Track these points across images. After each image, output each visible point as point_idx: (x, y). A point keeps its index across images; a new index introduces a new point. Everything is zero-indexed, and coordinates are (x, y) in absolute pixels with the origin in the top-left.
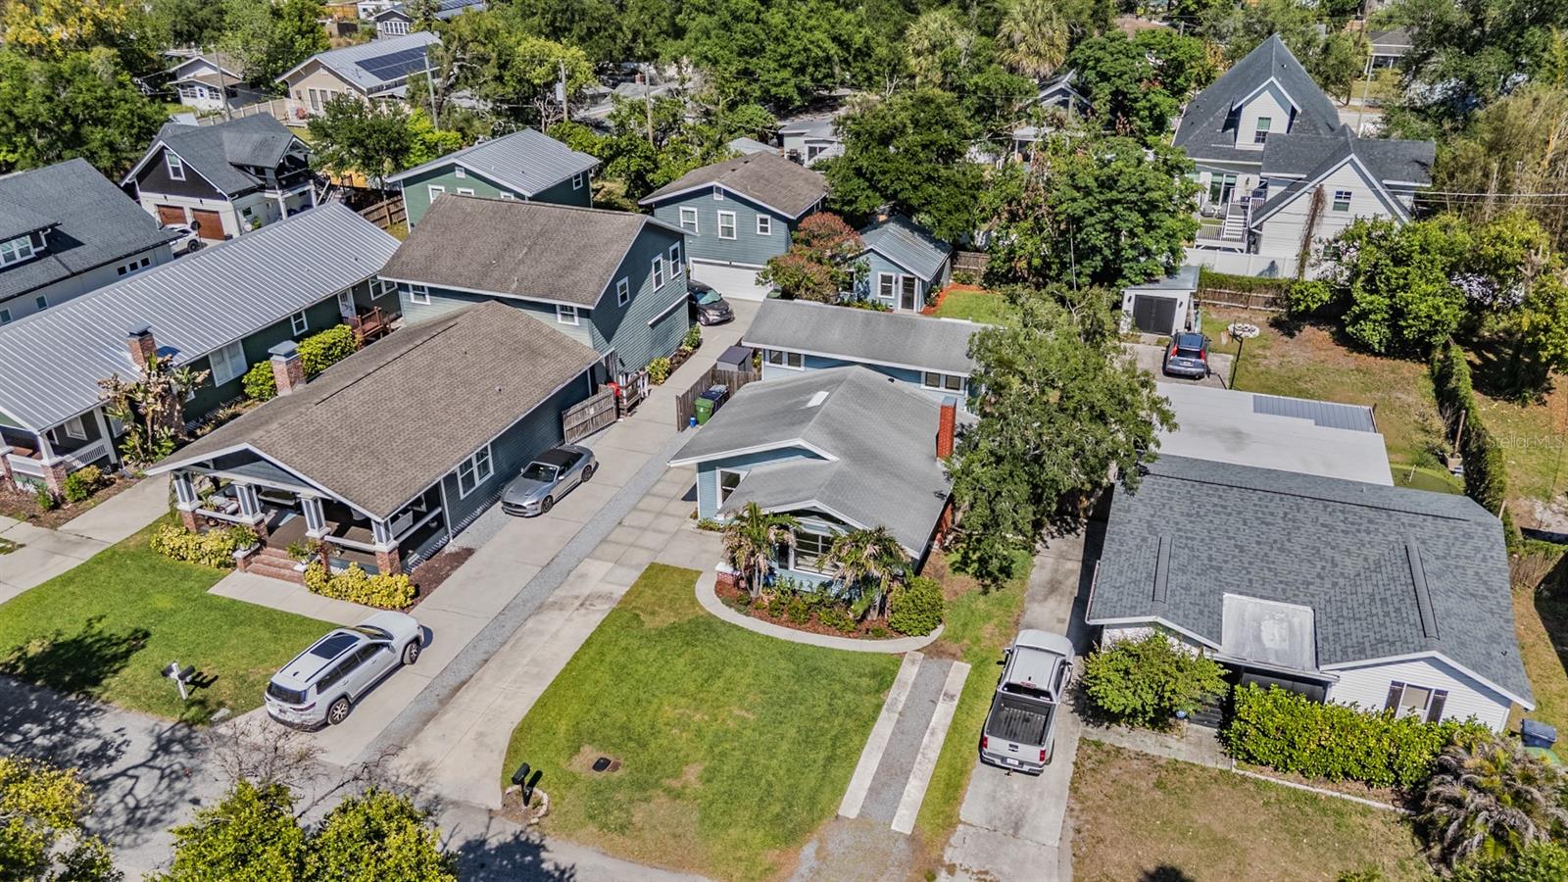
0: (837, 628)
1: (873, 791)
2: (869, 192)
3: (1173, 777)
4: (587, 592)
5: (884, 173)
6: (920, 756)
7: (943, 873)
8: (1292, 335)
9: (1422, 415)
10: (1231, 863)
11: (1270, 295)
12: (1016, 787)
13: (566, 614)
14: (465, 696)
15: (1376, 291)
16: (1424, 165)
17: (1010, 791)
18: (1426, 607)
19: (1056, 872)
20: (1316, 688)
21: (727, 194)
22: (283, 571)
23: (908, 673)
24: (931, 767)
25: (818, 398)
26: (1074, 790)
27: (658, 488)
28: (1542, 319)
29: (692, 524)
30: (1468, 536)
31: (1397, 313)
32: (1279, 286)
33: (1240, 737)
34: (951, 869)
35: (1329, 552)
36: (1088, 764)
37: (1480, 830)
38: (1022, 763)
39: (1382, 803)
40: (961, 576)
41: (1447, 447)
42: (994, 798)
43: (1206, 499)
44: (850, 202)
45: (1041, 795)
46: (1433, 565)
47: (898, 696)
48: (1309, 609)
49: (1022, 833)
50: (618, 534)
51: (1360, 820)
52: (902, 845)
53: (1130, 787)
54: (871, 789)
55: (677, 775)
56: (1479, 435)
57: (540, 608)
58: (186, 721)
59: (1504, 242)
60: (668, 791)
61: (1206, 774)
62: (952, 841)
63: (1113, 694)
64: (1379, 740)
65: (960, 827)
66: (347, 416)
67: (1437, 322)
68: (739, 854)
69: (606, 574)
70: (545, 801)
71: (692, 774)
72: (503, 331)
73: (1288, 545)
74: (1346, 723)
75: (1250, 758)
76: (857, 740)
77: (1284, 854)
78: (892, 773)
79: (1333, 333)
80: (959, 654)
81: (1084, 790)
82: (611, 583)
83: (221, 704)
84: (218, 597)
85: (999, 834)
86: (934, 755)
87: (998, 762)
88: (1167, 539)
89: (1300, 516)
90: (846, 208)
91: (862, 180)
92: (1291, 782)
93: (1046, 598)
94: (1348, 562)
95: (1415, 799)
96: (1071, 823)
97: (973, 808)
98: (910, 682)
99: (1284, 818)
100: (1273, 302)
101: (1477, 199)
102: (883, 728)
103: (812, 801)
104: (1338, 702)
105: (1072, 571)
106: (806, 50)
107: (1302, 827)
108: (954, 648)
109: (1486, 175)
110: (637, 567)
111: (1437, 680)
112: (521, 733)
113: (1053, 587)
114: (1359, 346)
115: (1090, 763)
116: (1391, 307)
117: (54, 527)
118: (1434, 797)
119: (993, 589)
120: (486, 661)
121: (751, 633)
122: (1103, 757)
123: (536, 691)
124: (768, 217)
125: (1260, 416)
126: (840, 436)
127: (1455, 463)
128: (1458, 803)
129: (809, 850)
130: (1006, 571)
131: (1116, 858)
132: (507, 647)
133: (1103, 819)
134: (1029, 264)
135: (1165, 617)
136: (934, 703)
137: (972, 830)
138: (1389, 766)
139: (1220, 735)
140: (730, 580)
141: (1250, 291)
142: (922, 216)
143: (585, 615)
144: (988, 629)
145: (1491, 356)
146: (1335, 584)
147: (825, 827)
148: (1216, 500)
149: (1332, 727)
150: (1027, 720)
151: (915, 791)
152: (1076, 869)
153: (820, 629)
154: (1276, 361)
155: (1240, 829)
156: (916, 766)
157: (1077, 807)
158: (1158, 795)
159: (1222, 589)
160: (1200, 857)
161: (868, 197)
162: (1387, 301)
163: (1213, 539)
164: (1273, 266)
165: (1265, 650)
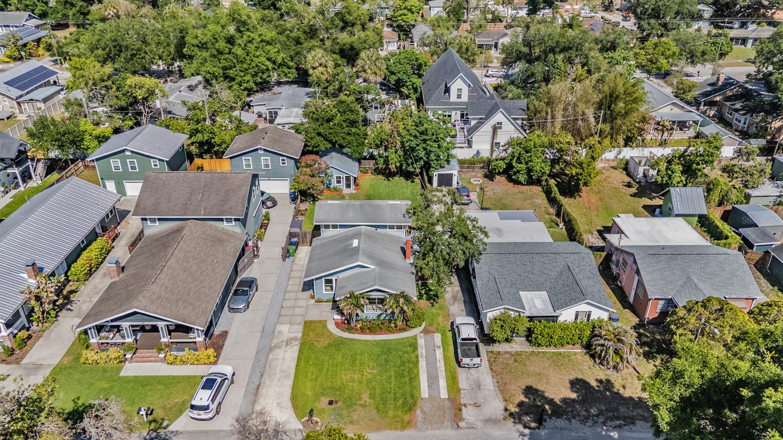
0: (389, 331)
1: (430, 387)
2: (324, 142)
3: (519, 357)
4: (285, 339)
5: (330, 134)
6: (439, 371)
7: (463, 408)
8: (493, 181)
9: (545, 208)
10: (545, 380)
11: (481, 165)
12: (473, 373)
13: (283, 349)
14: (263, 391)
15: (521, 163)
16: (523, 110)
17: (472, 375)
18: (581, 286)
19: (496, 397)
20: (554, 319)
21: (265, 150)
22: (150, 359)
23: (421, 342)
24: (444, 373)
25: (355, 243)
26: (491, 369)
27: (289, 289)
28: (579, 171)
29: (312, 301)
30: (583, 258)
31: (529, 171)
32: (484, 162)
33: (535, 339)
34: (465, 406)
35: (546, 272)
36: (492, 360)
37: (611, 351)
38: (474, 365)
39: (578, 350)
40: (421, 301)
41: (557, 220)
42: (468, 379)
43: (504, 260)
44: (317, 147)
45: (482, 374)
46: (577, 270)
47: (422, 351)
48: (545, 292)
49: (482, 387)
50: (284, 312)
51: (574, 357)
52: (447, 402)
53: (507, 364)
54: (428, 386)
55: (360, 399)
56: (567, 215)
57: (271, 349)
58: (152, 430)
59: (561, 143)
60: (361, 405)
61: (527, 354)
62: (461, 396)
63: (499, 335)
64: (575, 331)
65: (462, 391)
66: (166, 287)
67: (544, 173)
68: (396, 420)
69: (289, 329)
70: (319, 420)
71: (365, 397)
72: (204, 233)
73: (533, 271)
74: (565, 328)
75: (539, 345)
76: (416, 371)
77: (558, 373)
78: (433, 380)
79: (506, 178)
80: (435, 331)
81: (494, 369)
82: (293, 333)
83: (163, 419)
84: (128, 376)
85: (475, 390)
86: (443, 369)
87: (467, 366)
88: (496, 277)
89: (534, 260)
90: (315, 149)
91: (320, 138)
92: (552, 350)
93: (454, 304)
94: (552, 273)
95: (588, 347)
96: (495, 380)
97: (463, 384)
98: (424, 345)
99: (554, 362)
100: (483, 168)
101: (545, 122)
102: (422, 364)
103: (412, 396)
104: (561, 321)
105: (458, 291)
106: (257, 66)
107: (560, 363)
108: (432, 329)
109: (547, 114)
110: (300, 324)
111: (587, 308)
112: (294, 398)
113: (455, 298)
114: (517, 182)
115: (494, 359)
116: (526, 168)
117: (18, 363)
118: (595, 345)
119: (435, 304)
120: (262, 375)
121: (358, 340)
122: (495, 356)
123: (290, 382)
124: (285, 158)
125: (502, 221)
126: (372, 258)
127: (561, 225)
128: (603, 345)
129: (418, 412)
130: (436, 296)
131: (512, 388)
132: (267, 368)
133: (504, 376)
134: (395, 165)
135: (508, 305)
136: (435, 350)
137: (466, 391)
138: (579, 338)
139: (527, 340)
140: (340, 321)
141: (474, 164)
142: (347, 149)
143: (291, 348)
144: (440, 319)
145: (559, 180)
146: (551, 282)
147: (419, 403)
148: (507, 259)
149: (562, 330)
150: (470, 350)
151: (442, 383)
152: (502, 395)
153: (383, 333)
154: (491, 193)
155: (543, 369)
156: (439, 374)
157: (494, 375)
158: (516, 364)
159: (519, 291)
160: (535, 380)
161: (324, 144)
162: (526, 166)
163: (510, 274)
164: (478, 152)
165: (538, 309)
